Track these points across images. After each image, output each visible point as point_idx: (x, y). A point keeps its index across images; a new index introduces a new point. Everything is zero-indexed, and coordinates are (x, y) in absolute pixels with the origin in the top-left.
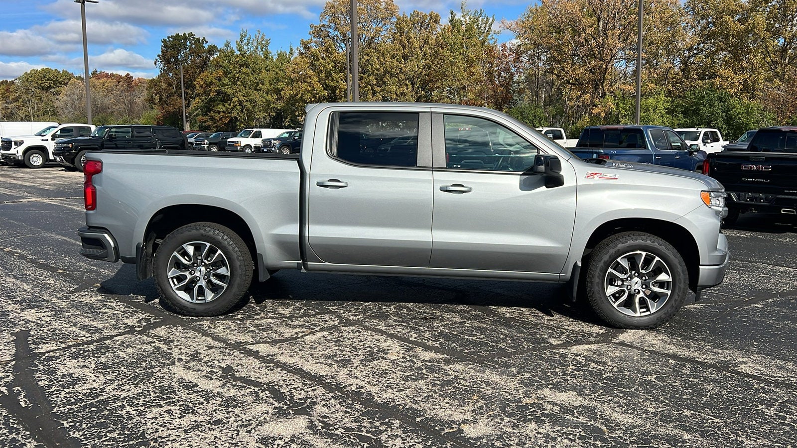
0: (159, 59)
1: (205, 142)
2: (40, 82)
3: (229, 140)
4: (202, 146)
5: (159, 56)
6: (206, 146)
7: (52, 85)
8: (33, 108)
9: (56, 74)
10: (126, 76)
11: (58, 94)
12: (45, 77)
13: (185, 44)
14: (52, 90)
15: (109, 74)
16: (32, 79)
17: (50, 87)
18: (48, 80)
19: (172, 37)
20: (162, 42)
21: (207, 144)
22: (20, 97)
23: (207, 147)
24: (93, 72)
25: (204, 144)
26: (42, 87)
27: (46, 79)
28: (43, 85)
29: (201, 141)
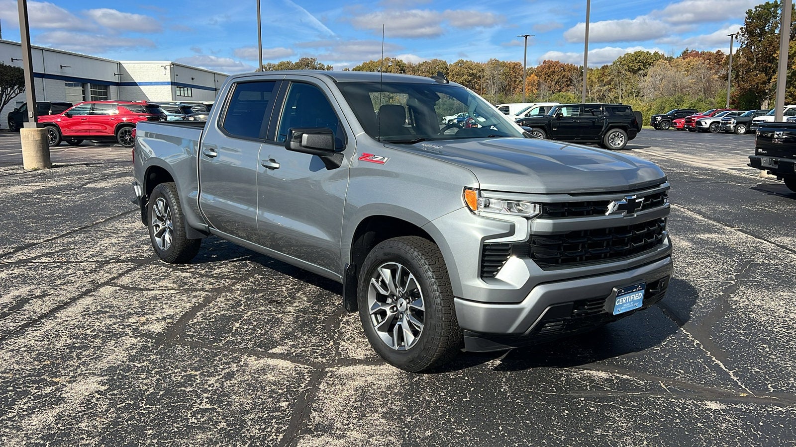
0: (740, 33)
1: (732, 122)
2: (631, 65)
3: (755, 119)
4: (728, 125)
5: (741, 29)
6: (732, 126)
7: (642, 67)
8: (622, 90)
9: (647, 56)
10: (716, 53)
11: (645, 75)
12: (636, 59)
13: (775, 12)
14: (641, 72)
15: (700, 53)
16: (625, 62)
17: (640, 69)
18: (638, 62)
19: (759, 7)
20: (747, 13)
21: (733, 124)
22: (612, 79)
23: (734, 126)
24: (684, 51)
25: (731, 123)
26: (633, 69)
27: (637, 61)
28: (633, 67)
29: (728, 120)
